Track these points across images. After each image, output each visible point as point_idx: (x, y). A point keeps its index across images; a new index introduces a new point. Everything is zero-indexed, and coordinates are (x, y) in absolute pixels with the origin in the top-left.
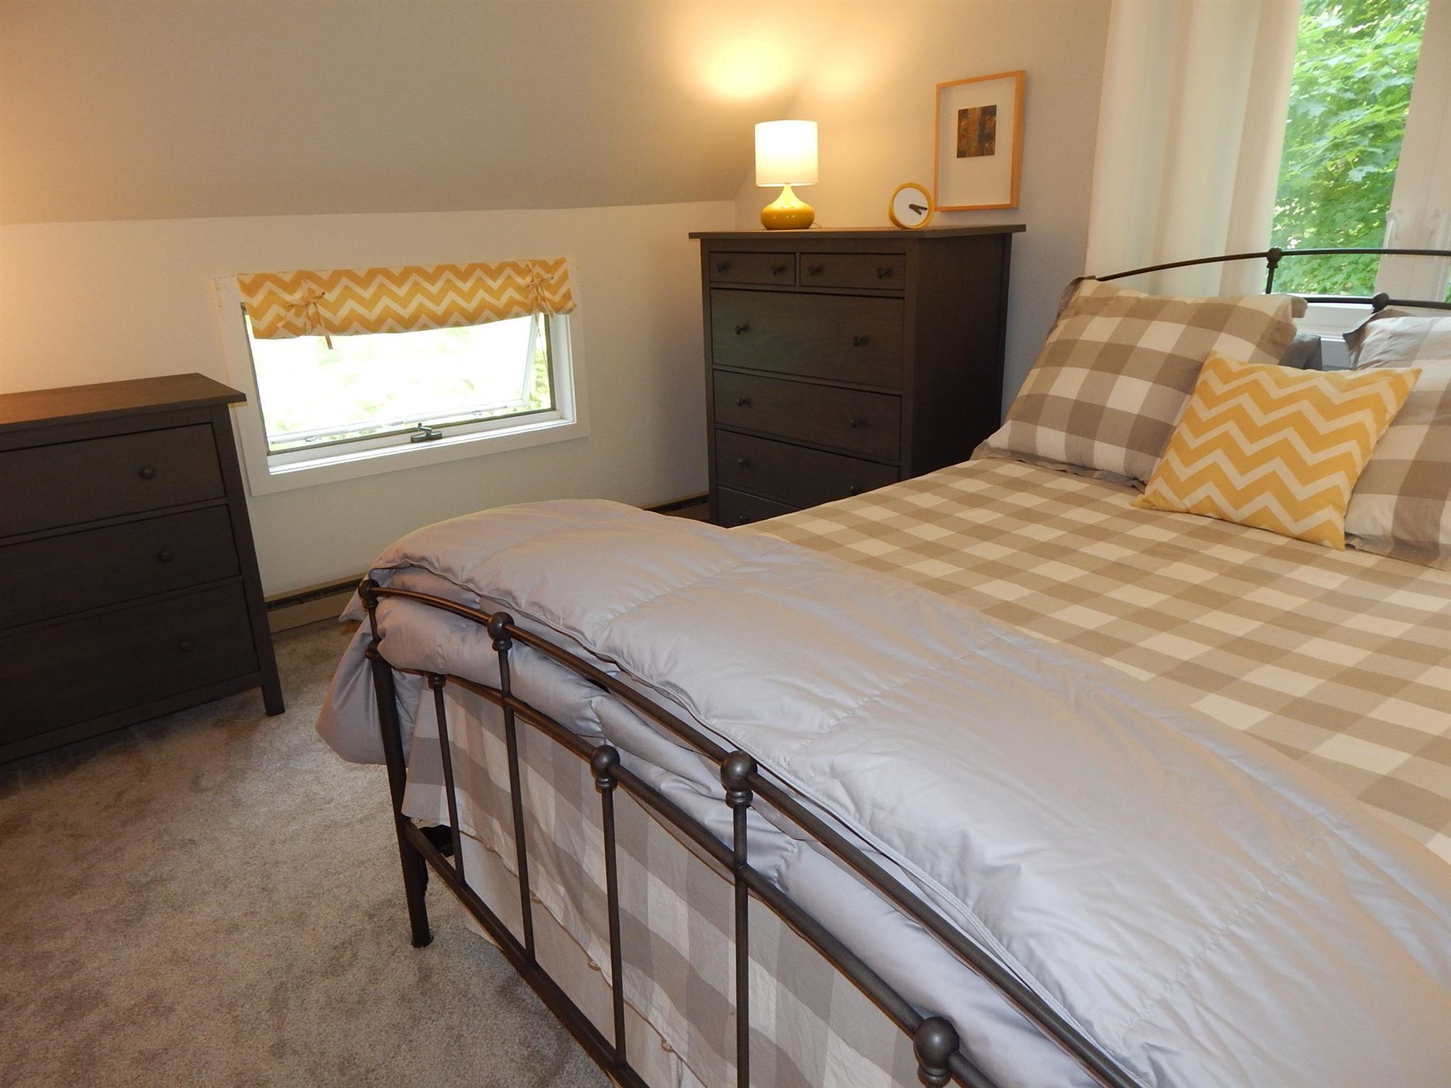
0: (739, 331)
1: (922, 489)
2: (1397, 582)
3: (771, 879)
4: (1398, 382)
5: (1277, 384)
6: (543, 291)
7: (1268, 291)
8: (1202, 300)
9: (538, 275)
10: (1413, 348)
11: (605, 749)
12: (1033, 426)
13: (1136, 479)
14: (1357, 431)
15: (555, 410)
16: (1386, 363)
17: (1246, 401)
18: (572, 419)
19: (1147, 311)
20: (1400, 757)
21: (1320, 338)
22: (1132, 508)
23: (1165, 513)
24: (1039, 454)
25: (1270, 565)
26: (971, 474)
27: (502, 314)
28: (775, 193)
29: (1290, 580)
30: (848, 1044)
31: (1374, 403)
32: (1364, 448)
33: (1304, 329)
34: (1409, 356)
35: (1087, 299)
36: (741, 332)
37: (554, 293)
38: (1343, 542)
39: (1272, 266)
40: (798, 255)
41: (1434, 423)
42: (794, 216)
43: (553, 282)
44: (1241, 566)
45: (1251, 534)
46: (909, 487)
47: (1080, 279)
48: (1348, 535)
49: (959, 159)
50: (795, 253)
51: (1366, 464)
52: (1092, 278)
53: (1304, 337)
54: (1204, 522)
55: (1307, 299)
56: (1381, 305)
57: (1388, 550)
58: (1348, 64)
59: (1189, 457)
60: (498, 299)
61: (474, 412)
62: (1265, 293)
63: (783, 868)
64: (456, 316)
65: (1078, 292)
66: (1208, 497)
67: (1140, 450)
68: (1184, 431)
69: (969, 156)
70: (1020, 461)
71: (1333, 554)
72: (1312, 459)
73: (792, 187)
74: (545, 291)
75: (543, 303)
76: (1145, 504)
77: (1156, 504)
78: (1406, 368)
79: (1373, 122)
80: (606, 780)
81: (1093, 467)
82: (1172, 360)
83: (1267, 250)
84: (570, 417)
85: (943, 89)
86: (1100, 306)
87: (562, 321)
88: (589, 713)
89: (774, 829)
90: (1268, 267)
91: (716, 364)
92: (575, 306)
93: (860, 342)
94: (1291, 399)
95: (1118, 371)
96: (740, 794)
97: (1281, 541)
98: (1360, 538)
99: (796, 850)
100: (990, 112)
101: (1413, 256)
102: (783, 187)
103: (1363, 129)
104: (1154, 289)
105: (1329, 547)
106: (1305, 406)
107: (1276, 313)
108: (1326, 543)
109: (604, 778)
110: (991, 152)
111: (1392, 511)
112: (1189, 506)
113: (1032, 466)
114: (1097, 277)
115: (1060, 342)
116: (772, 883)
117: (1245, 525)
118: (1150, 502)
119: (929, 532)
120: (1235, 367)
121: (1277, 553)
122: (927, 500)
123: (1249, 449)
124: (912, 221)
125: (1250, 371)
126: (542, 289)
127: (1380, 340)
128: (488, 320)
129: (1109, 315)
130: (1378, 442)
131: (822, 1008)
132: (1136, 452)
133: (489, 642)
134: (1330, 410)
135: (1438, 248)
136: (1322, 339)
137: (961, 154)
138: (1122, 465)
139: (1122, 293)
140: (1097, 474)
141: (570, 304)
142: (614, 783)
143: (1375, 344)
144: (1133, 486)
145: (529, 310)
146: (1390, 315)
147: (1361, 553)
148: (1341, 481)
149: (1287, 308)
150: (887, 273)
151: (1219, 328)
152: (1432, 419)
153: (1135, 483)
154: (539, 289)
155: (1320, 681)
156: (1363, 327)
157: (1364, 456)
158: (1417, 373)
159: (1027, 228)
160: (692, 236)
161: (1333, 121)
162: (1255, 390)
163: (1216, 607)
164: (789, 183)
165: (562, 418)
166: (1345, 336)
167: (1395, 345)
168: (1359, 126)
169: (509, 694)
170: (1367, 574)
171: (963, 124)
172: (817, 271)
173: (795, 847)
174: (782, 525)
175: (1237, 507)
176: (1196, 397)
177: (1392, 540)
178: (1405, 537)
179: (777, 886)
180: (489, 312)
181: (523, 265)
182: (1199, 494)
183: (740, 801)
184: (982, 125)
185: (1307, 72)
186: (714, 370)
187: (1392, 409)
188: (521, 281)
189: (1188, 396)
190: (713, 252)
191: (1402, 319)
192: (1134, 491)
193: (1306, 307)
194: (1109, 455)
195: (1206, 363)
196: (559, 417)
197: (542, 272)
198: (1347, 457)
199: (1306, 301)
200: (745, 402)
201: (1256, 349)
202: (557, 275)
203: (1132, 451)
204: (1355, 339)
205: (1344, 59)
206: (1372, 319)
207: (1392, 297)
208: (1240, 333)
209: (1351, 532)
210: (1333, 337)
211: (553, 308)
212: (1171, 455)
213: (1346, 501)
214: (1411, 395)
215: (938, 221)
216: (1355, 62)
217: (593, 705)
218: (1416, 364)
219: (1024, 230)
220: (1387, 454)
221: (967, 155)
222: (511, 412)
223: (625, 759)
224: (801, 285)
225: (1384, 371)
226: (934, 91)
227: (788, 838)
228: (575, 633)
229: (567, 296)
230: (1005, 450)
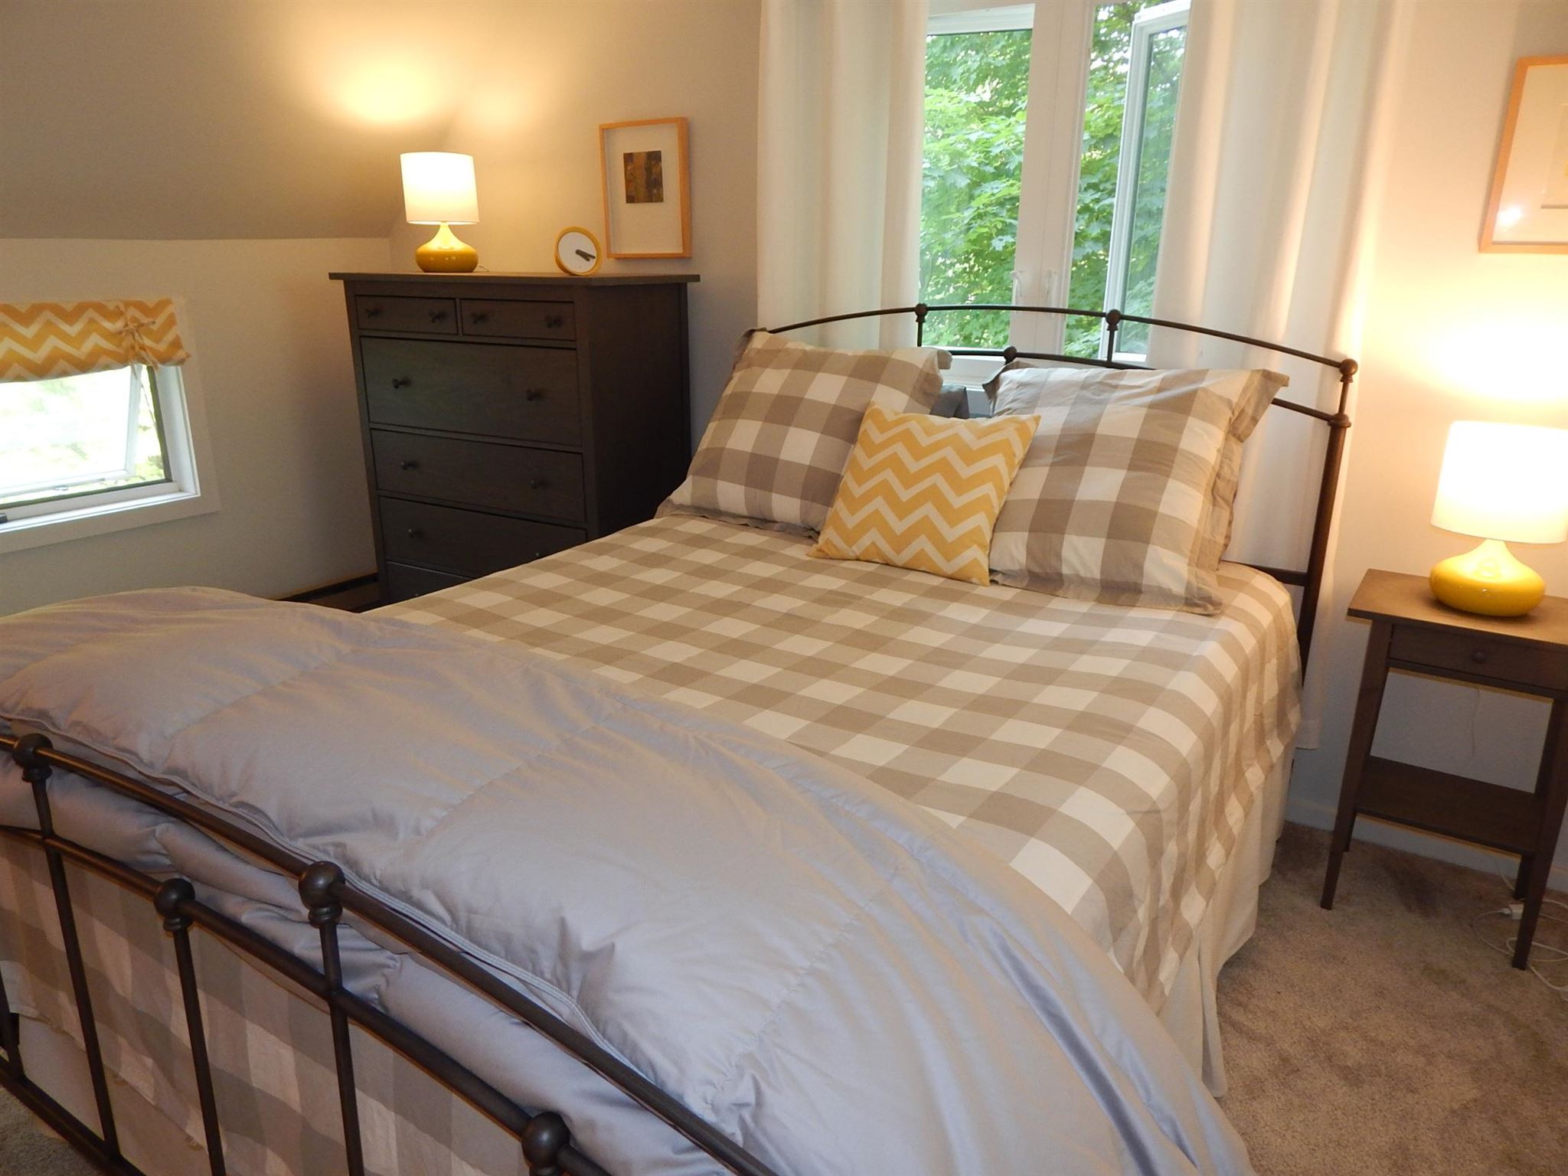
0: (397, 384)
1: (600, 552)
2: (1028, 611)
3: (372, 1001)
4: (1022, 428)
5: (926, 433)
6: (142, 339)
7: (919, 344)
8: (861, 352)
9: (134, 319)
10: (1035, 397)
11: (173, 884)
12: (711, 480)
13: (812, 529)
14: (992, 474)
15: (171, 481)
16: (1015, 410)
17: (900, 449)
18: (194, 492)
19: (811, 363)
20: (1010, 772)
21: (965, 388)
22: (809, 558)
23: (836, 561)
24: (721, 509)
25: (926, 605)
26: (653, 533)
27: (84, 366)
28: (430, 232)
29: (941, 617)
30: (471, 1165)
31: (1004, 447)
32: (999, 489)
33: (951, 380)
34: (1031, 404)
35: (759, 351)
36: (400, 386)
37: (158, 341)
38: (987, 578)
39: (921, 320)
40: (458, 300)
41: (1053, 465)
42: (454, 258)
43: (155, 327)
44: (900, 608)
45: (912, 577)
46: (587, 550)
47: (752, 331)
48: (992, 572)
49: (629, 204)
50: (454, 299)
51: (1002, 504)
52: (763, 330)
53: (952, 388)
54: (872, 567)
55: (951, 352)
56: (1011, 356)
57: (1024, 584)
58: (987, 139)
59: (855, 505)
60: (78, 349)
61: (54, 488)
62: (916, 346)
63: (383, 987)
64: (16, 368)
65: (750, 344)
66: (873, 543)
67: (813, 500)
68: (848, 479)
69: (638, 202)
70: (704, 517)
71: (981, 590)
72: (957, 502)
73: (450, 226)
74: (144, 337)
75: (143, 352)
76: (820, 554)
77: (829, 552)
78: (1029, 415)
79: (1009, 195)
80: (178, 920)
81: (772, 519)
82: (837, 410)
83: (914, 306)
84: (190, 488)
85: (606, 131)
86: (771, 358)
87: (172, 375)
88: (153, 845)
89: (373, 945)
90: (917, 321)
91: (373, 422)
92: (188, 356)
93: (534, 396)
94: (937, 446)
95: (788, 423)
96: (325, 910)
97: (937, 581)
98: (1003, 574)
99: (398, 965)
100: (654, 157)
101: (1035, 312)
102: (439, 226)
103: (1002, 200)
104: (823, 341)
105: (977, 585)
106: (949, 453)
107: (924, 365)
108: (974, 580)
109: (175, 918)
110: (660, 199)
111: (1025, 547)
112: (858, 554)
113: (715, 521)
114: (768, 329)
115: (734, 395)
116: (373, 1005)
117: (907, 568)
118: (824, 552)
119: (603, 597)
120: (890, 417)
121: (933, 593)
122: (604, 563)
123: (905, 495)
124: (581, 268)
125: (903, 421)
126: (140, 336)
127: (1010, 390)
128: (64, 374)
129: (779, 367)
130: (1011, 484)
131: (443, 1134)
132: (809, 503)
133: (18, 772)
134: (969, 456)
135: (1053, 306)
136: (967, 389)
137: (630, 199)
138: (799, 517)
139: (791, 345)
140: (776, 526)
141: (181, 354)
142: (188, 921)
143: (1006, 393)
144: (810, 537)
145: (122, 361)
146: (1018, 366)
147: (1004, 588)
148: (982, 522)
149: (933, 361)
150: (557, 322)
151: (876, 379)
152: (1051, 461)
153: (810, 533)
154: (136, 335)
155: (954, 710)
156: (997, 377)
157: (1000, 497)
158: (1037, 419)
159: (701, 278)
160: (333, 276)
161: (977, 192)
162: (908, 438)
163: (874, 650)
164: (445, 222)
165: (180, 491)
166: (984, 386)
167: (1020, 394)
168: (999, 198)
169: (52, 835)
170: (1006, 607)
171: (629, 168)
172: (480, 318)
173: (397, 962)
174: (440, 601)
175: (898, 552)
176: (858, 445)
177: (1026, 573)
178: (1037, 570)
179: (379, 1008)
180: (65, 363)
181: (111, 306)
182: (865, 541)
183: (327, 918)
184: (649, 170)
185: (951, 145)
186: (371, 429)
187: (1020, 453)
188: (108, 325)
189: (853, 446)
190: (360, 296)
191: (1026, 370)
192: (810, 541)
193: (951, 360)
194: (786, 506)
195: (866, 413)
196: (178, 490)
197: (138, 315)
198: (986, 498)
199: (950, 354)
200: (411, 465)
201: (909, 400)
202: (161, 319)
203: (806, 502)
204: (992, 387)
205: (983, 134)
206: (1004, 370)
207: (1019, 351)
208: (895, 385)
209: (995, 568)
210: (976, 388)
211: (157, 358)
212: (839, 504)
213: (988, 540)
214: (1035, 439)
215: (609, 269)
216: (992, 138)
217: (157, 834)
218: (1037, 412)
219: (699, 280)
220: (1017, 496)
221: (636, 200)
222: (110, 484)
223: (201, 892)
224: (464, 335)
225: (1011, 418)
226: (597, 134)
227: (389, 953)
228: (127, 755)
229: (176, 344)
230: (688, 507)
